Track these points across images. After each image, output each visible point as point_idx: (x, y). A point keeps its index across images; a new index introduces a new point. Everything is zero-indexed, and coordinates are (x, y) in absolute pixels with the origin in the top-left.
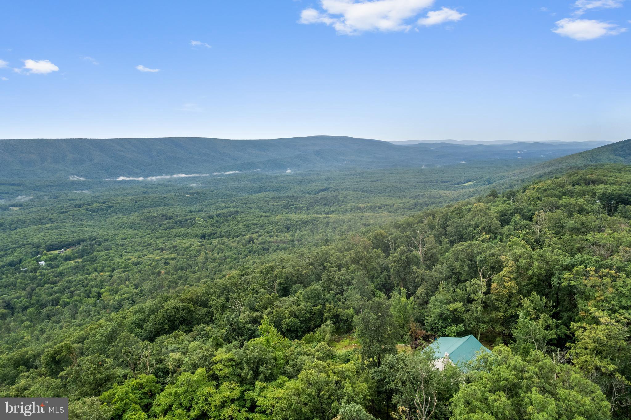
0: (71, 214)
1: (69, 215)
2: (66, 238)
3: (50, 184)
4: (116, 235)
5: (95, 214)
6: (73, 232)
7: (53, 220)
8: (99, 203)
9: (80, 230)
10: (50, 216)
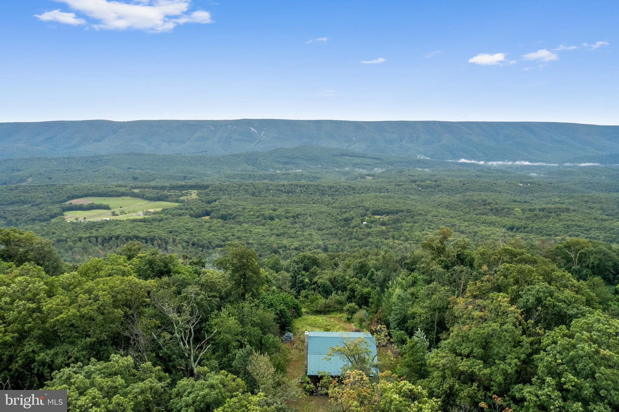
0: (405, 188)
1: (403, 188)
2: (389, 207)
3: (401, 160)
4: (429, 212)
5: (423, 190)
6: (397, 203)
7: (389, 190)
8: (431, 181)
9: (403, 202)
10: (388, 187)
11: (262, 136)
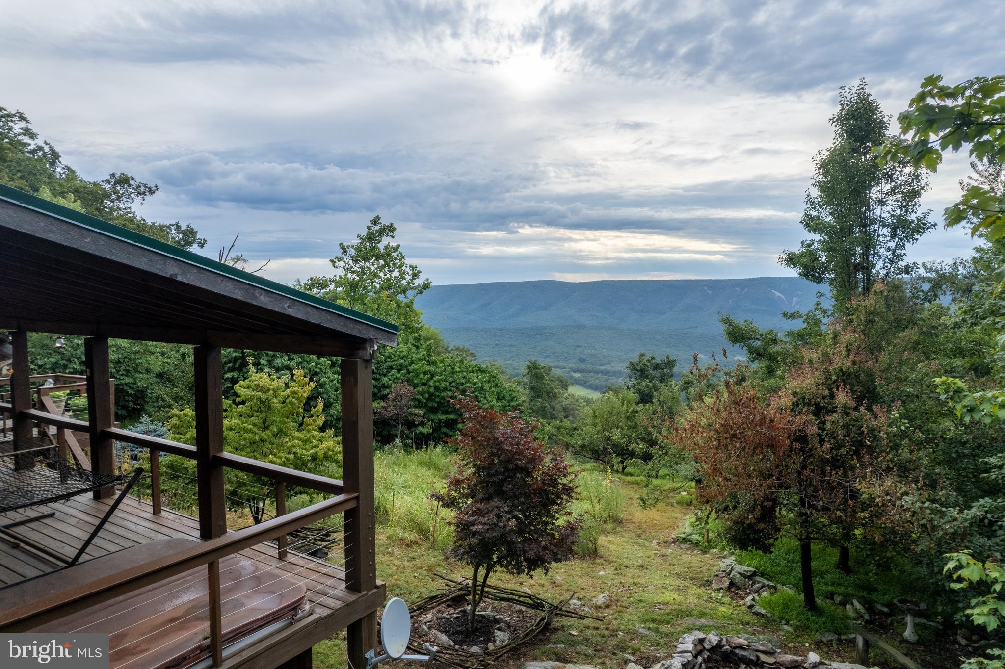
11: (793, 305)
